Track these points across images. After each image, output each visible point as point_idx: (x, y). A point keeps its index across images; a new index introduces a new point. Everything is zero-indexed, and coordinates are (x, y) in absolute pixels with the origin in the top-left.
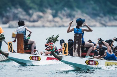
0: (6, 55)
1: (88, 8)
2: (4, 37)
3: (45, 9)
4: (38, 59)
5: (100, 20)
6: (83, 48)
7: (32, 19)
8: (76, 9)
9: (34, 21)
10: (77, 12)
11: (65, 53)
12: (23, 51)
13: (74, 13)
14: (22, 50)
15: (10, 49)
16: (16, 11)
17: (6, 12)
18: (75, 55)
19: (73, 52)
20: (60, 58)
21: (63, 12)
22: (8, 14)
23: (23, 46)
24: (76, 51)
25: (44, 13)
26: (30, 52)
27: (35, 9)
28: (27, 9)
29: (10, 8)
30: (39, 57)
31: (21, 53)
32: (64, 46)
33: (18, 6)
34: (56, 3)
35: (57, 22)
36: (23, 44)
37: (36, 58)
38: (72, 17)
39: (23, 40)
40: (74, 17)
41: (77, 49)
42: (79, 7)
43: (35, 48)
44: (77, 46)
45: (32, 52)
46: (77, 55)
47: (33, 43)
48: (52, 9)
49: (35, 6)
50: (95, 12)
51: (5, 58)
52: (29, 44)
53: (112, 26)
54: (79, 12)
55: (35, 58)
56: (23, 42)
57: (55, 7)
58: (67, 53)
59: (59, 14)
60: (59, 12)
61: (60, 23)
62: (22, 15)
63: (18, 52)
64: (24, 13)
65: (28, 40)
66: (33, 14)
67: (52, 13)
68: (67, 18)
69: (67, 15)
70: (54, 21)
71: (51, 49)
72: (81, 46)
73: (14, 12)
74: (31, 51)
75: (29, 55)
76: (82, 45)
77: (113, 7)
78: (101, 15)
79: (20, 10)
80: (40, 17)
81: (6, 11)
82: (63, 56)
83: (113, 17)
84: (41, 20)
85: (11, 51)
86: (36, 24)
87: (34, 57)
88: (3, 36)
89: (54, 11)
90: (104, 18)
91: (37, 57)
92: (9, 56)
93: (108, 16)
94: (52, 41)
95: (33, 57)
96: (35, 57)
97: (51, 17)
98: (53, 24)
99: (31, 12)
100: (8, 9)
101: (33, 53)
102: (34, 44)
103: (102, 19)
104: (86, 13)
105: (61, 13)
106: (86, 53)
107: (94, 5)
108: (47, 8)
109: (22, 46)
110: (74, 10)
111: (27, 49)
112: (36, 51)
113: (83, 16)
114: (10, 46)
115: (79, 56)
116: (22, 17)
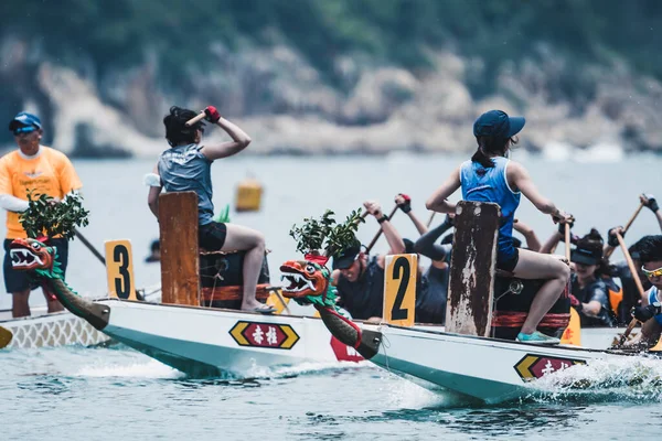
0: (97, 318)
2: (85, 214)
3: (428, 53)
4: (284, 338)
6: (502, 283)
7: (350, 110)
8: (600, 49)
9: (364, 120)
11: (399, 313)
12: (193, 295)
13: (592, 72)
14: (189, 289)
15: (118, 281)
16: (262, 63)
17: (205, 70)
18: (458, 324)
19: (449, 308)
20: (369, 344)
21: (529, 67)
22: (216, 79)
23: (194, 267)
24: (464, 303)
26: (235, 296)
27: (368, 48)
28: (321, 50)
29: (230, 45)
30: (286, 329)
31: (184, 304)
32: (396, 276)
33: (272, 33)
34: (490, 19)
36: (196, 250)
37: (272, 336)
38: (581, 98)
39: (194, 228)
40: (591, 94)
41: (468, 293)
42: (619, 41)
43: (264, 278)
44: (469, 272)
45: (249, 297)
47: (254, 247)
48: (464, 53)
49: (372, 35)
51: (95, 336)
52: (228, 256)
54: (621, 66)
55: (265, 337)
56: (194, 242)
57: (484, 36)
58: (411, 314)
59: (508, 80)
60: (507, 68)
62: (296, 81)
63: (167, 299)
64: (308, 72)
65: (225, 227)
66: (356, 79)
67: (468, 72)
68: (552, 101)
71: (313, 293)
72: (492, 271)
74: (241, 292)
75: (229, 318)
76: (497, 266)
79: (284, 54)
80: (397, 97)
81: (207, 61)
82: (385, 330)
84: (403, 116)
85: (123, 295)
86: (375, 135)
87: (258, 330)
88: (76, 208)
89: (478, 64)
91: (277, 326)
92: (115, 320)
94: (324, 245)
95: (251, 326)
96: (265, 327)
97: (457, 98)
99: (346, 65)
100: (218, 48)
101: (249, 303)
102: (256, 254)
105: (518, 72)
106: (522, 315)
108: (436, 42)
109: (189, 264)
110: (592, 58)
111: (219, 283)
112: (272, 293)
113: (643, 91)
114: (121, 264)
115: (480, 331)
116: (293, 95)
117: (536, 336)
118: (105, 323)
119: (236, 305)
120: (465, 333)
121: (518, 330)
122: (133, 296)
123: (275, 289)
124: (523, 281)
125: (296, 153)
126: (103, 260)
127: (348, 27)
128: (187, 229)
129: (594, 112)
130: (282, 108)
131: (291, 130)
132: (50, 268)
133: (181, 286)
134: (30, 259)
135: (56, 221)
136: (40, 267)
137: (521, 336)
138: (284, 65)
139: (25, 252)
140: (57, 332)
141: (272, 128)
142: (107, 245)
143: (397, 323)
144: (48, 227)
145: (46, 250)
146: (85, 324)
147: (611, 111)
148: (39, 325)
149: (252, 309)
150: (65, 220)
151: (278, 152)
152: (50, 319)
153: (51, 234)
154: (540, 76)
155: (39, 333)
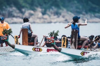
0: (13, 47)
1: (72, 7)
3: (36, 8)
4: (40, 50)
5: (83, 17)
6: (78, 41)
8: (62, 7)
10: (63, 10)
11: (64, 46)
12: (27, 43)
13: (60, 11)
15: (16, 41)
16: (11, 10)
18: (72, 47)
20: (60, 50)
21: (51, 10)
22: (4, 12)
23: (27, 39)
24: (73, 44)
25: (34, 12)
27: (27, 7)
28: (20, 8)
29: (6, 7)
30: (40, 49)
31: (25, 45)
32: (63, 40)
33: (12, 5)
34: (45, 3)
35: (46, 19)
36: (27, 37)
37: (38, 50)
38: (59, 15)
40: (60, 14)
41: (73, 43)
42: (65, 6)
43: (37, 41)
44: (74, 40)
45: (35, 44)
46: (74, 47)
47: (36, 37)
48: (41, 8)
49: (27, 5)
50: (78, 10)
51: (13, 50)
52: (32, 38)
53: (93, 22)
54: (65, 10)
59: (48, 12)
60: (48, 10)
61: (49, 20)
62: (16, 12)
63: (23, 44)
64: (18, 11)
65: (32, 34)
66: (25, 12)
67: (42, 11)
68: (54, 15)
69: (54, 13)
70: (43, 18)
72: (77, 39)
73: (9, 11)
74: (34, 43)
75: (32, 47)
77: (94, 6)
78: (84, 13)
79: (14, 8)
80: (31, 15)
81: (2, 9)
82: (62, 48)
83: (94, 14)
84: (32, 17)
85: (17, 44)
88: (11, 31)
89: (43, 10)
90: (86, 16)
92: (16, 47)
93: (89, 13)
96: (37, 48)
97: (40, 15)
98: (42, 20)
99: (23, 10)
100: (4, 7)
103: (85, 16)
104: (71, 12)
106: (81, 46)
107: (78, 5)
108: (37, 7)
110: (60, 9)
111: (31, 42)
112: (38, 43)
113: (68, 14)
114: (17, 39)
115: (75, 48)
116: (15, 14)
117: (83, 49)
118: (14, 48)
119: (33, 45)
120: (73, 48)
121: (81, 48)
122: (18, 44)
123: (39, 43)
124: (81, 41)
125: (16, 23)
126: (14, 38)
127: (24, 4)
128: (26, 34)
129: (61, 17)
130: (14, 16)
131: (15, 20)
132: (6, 39)
133: (25, 42)
134: (4, 38)
135: (7, 33)
136: (5, 39)
137: (81, 49)
138: (14, 10)
139: (3, 37)
140: (7, 49)
141: (12, 19)
142: (15, 36)
143: (64, 47)
144: (6, 34)
145: (6, 37)
146: (11, 48)
147: (63, 17)
148: (5, 48)
149: (35, 46)
150: (9, 32)
151: (13, 23)
152: (6, 47)
153: (7, 34)
154: (53, 12)
155: (5, 49)
